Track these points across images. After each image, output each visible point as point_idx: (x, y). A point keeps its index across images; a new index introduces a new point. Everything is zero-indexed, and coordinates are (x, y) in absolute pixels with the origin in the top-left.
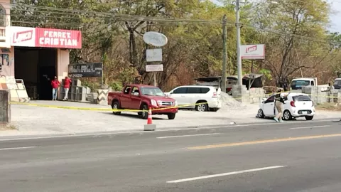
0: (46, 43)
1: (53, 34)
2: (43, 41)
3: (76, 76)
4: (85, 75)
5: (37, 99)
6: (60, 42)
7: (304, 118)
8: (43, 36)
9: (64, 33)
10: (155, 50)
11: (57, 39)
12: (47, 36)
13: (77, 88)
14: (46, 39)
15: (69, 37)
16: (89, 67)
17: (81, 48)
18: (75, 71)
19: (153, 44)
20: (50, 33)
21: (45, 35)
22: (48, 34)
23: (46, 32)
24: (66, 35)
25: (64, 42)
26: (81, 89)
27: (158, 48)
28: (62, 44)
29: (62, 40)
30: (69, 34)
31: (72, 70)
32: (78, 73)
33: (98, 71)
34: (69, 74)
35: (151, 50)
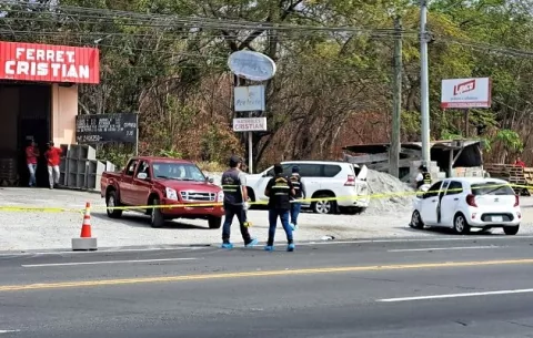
0: (19, 72)
1: (35, 55)
2: (14, 68)
3: (90, 138)
4: (105, 136)
5: (15, 185)
6: (51, 70)
7: (501, 230)
8: (12, 56)
9: (59, 53)
10: (252, 88)
11: (46, 65)
12: (23, 58)
13: (88, 163)
14: (20, 64)
15: (71, 60)
16: (113, 122)
17: (97, 82)
18: (88, 129)
19: (248, 76)
20: (30, 52)
21: (18, 54)
22: (24, 54)
23: (19, 51)
24: (65, 57)
25: (60, 70)
26: (94, 165)
27: (257, 83)
28: (55, 73)
29: (56, 67)
30: (70, 54)
31: (83, 127)
32: (93, 133)
33: (129, 128)
34: (77, 134)
35: (244, 88)
